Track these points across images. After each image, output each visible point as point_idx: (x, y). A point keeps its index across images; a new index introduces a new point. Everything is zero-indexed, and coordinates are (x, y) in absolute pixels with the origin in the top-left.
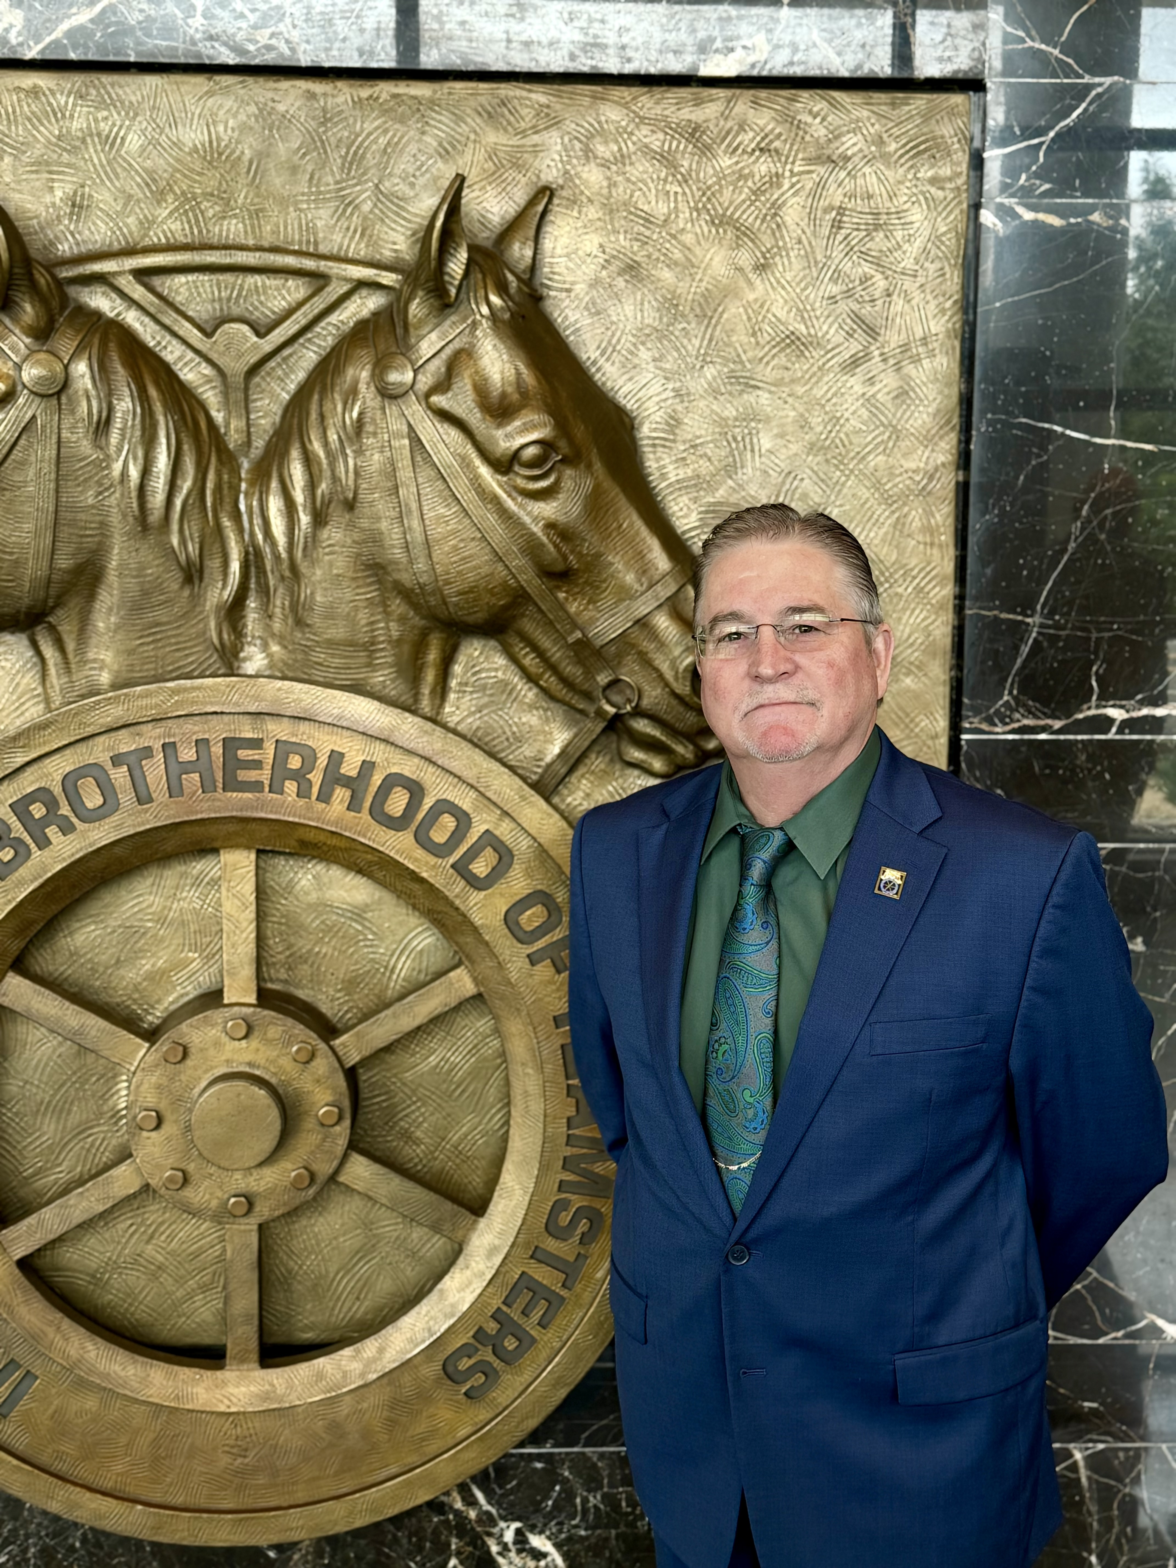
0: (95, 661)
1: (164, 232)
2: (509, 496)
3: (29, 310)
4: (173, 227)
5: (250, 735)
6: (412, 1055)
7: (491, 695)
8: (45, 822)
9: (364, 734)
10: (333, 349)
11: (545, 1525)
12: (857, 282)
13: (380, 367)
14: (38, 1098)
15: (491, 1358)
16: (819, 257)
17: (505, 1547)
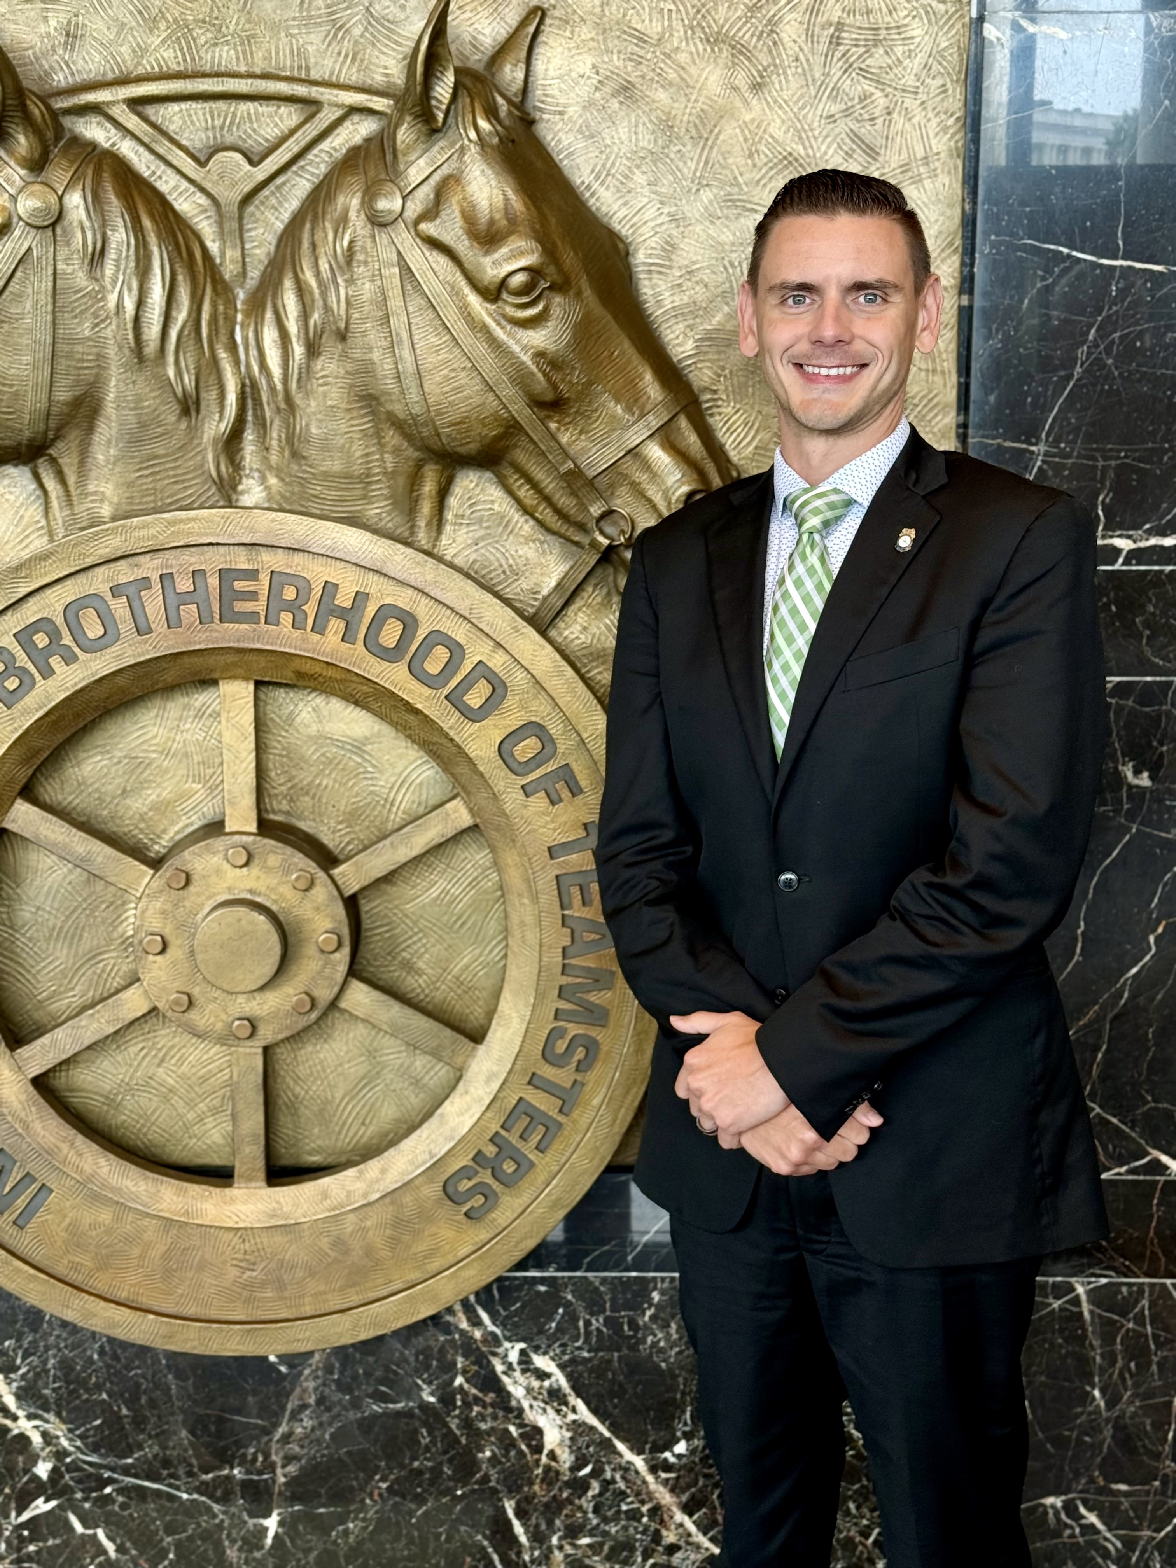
0: (95, 493)
1: (157, 60)
2: (499, 324)
3: (22, 141)
4: (166, 55)
5: (245, 566)
6: (413, 887)
7: (488, 528)
8: (48, 652)
9: (357, 565)
10: (325, 177)
11: (549, 1346)
12: (857, 100)
13: (370, 195)
14: (51, 924)
15: (490, 1180)
16: (817, 75)
17: (510, 1367)
